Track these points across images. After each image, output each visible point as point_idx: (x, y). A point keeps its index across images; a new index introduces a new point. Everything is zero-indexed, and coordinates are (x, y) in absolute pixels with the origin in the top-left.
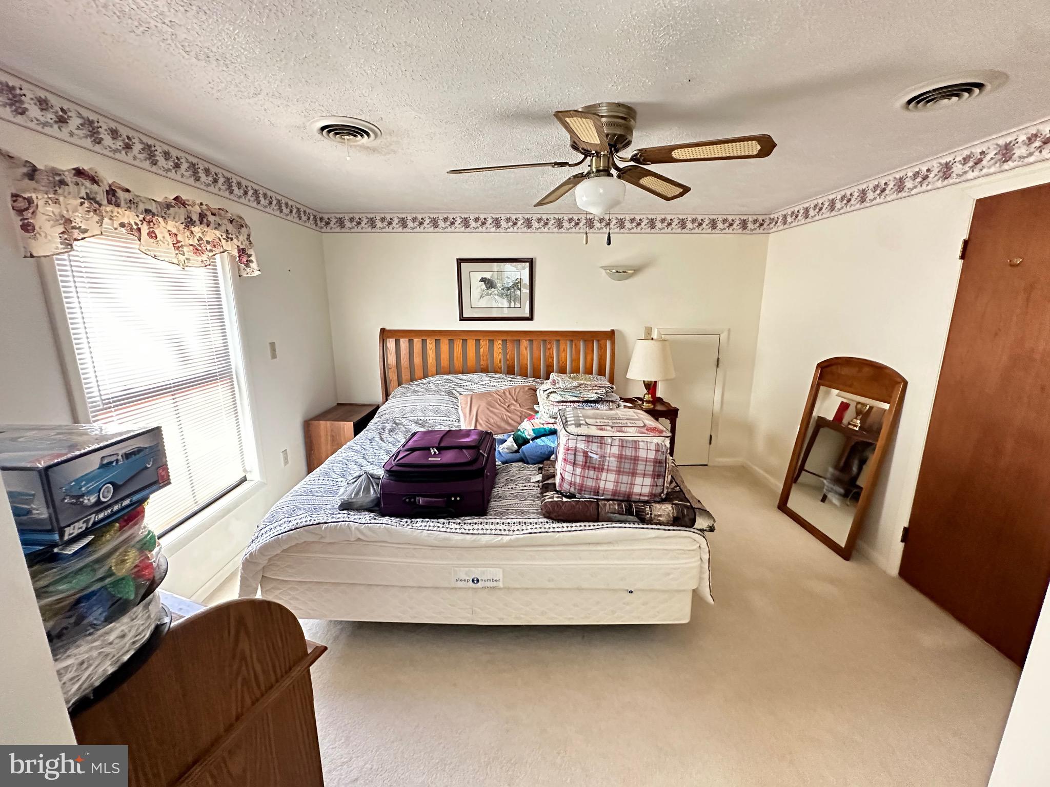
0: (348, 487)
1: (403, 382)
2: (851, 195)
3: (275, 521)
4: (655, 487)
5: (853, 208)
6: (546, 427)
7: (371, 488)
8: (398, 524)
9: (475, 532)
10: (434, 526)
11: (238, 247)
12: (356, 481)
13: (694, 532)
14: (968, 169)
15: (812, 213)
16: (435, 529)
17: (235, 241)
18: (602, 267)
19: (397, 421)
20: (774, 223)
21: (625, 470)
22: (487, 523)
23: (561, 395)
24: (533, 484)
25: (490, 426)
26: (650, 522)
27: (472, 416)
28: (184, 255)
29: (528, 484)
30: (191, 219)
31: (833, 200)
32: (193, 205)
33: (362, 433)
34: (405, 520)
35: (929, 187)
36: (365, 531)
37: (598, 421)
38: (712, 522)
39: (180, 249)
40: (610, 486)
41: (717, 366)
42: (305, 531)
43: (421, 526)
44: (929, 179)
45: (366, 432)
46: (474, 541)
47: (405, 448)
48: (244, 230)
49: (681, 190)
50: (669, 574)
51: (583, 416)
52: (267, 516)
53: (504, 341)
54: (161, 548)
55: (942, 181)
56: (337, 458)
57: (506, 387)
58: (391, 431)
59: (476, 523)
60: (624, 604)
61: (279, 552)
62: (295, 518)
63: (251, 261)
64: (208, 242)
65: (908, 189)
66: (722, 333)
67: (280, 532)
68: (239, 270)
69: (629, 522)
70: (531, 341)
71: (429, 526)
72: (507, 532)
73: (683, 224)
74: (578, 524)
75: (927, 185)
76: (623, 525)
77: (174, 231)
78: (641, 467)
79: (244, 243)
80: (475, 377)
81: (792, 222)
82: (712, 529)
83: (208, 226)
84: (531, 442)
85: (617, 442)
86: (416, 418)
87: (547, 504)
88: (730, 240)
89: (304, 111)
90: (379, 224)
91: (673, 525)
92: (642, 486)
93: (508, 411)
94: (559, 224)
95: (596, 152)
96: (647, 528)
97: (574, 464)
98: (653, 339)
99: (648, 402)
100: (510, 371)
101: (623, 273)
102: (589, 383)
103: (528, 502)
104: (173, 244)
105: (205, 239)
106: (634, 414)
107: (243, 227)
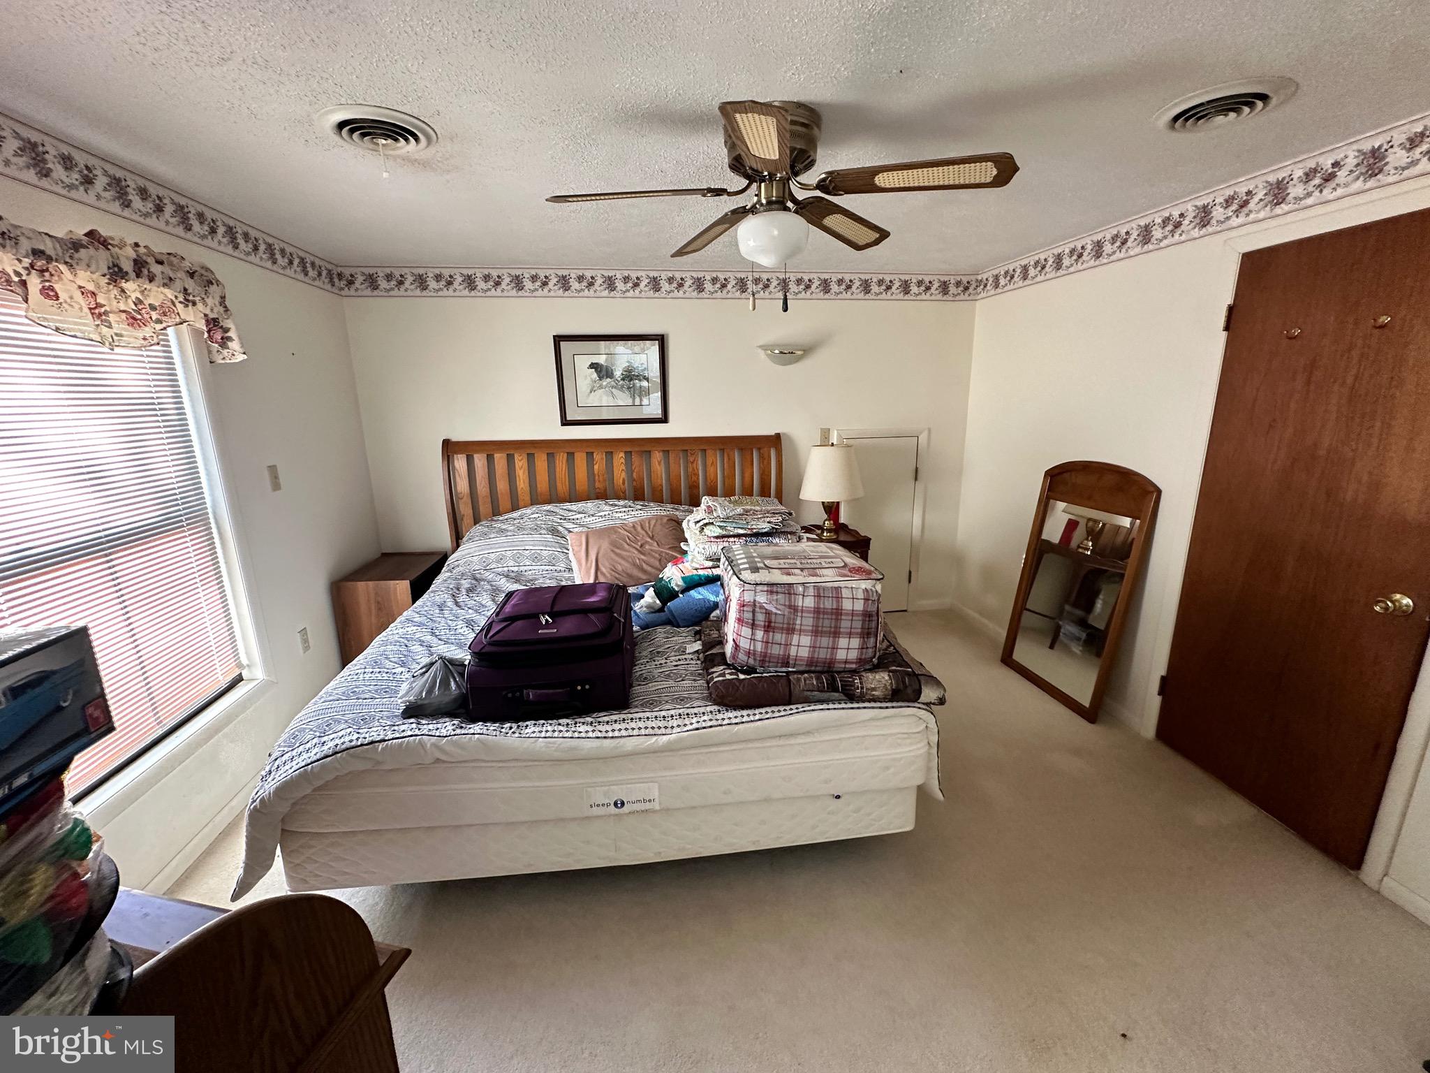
0: (414, 682)
1: (482, 518)
2: (1083, 247)
3: (297, 745)
4: (864, 650)
5: (1085, 266)
6: (701, 572)
7: (452, 680)
8: (498, 733)
9: (616, 734)
10: (554, 731)
11: (206, 315)
12: (427, 672)
13: (919, 708)
14: (1231, 214)
15: (1032, 272)
16: (556, 734)
17: (200, 306)
18: (760, 347)
19: (478, 576)
20: (982, 287)
21: (825, 629)
22: (632, 719)
23: (720, 527)
24: (690, 656)
25: (617, 576)
26: (861, 699)
27: (589, 562)
28: (110, 327)
29: (683, 657)
30: (120, 269)
31: (1059, 255)
32: (122, 246)
33: (426, 596)
34: (509, 725)
35: (1184, 237)
36: (447, 748)
37: (782, 561)
38: (942, 692)
39: (104, 317)
40: (804, 653)
41: (916, 479)
42: (352, 756)
43: (534, 732)
44: (1183, 227)
45: (432, 595)
46: (616, 748)
47: (500, 617)
48: (213, 288)
49: (878, 235)
50: (887, 768)
51: (759, 556)
52: (284, 736)
53: (628, 454)
54: (103, 844)
55: (1200, 230)
56: (391, 637)
57: (636, 519)
58: (469, 590)
59: (616, 721)
60: (829, 813)
61: (309, 791)
62: (331, 737)
63: (230, 339)
64: (153, 308)
65: (1157, 240)
66: (921, 433)
67: (309, 761)
68: (210, 352)
69: (833, 701)
70: (666, 452)
71: (547, 731)
72: (663, 731)
73: (866, 286)
74: (763, 710)
75: (1181, 235)
76: (825, 706)
77: (91, 287)
78: (845, 624)
79: (216, 310)
80: (590, 505)
81: (1006, 284)
82: (942, 701)
83: (151, 281)
84: (681, 596)
85: (811, 591)
86: (506, 569)
87: (718, 684)
88: (927, 309)
89: (309, 94)
90: (433, 284)
91: (891, 701)
92: (848, 649)
93: (640, 552)
94: (699, 285)
95: (769, 174)
96: (858, 708)
97: (753, 626)
98: (833, 445)
99: (829, 531)
100: (638, 496)
101: (789, 354)
102: (758, 508)
103: (687, 683)
104: (90, 309)
105: (147, 302)
106: (829, 550)
107: (212, 284)
